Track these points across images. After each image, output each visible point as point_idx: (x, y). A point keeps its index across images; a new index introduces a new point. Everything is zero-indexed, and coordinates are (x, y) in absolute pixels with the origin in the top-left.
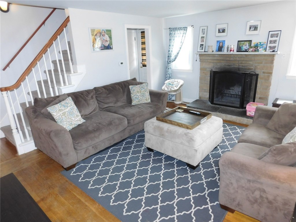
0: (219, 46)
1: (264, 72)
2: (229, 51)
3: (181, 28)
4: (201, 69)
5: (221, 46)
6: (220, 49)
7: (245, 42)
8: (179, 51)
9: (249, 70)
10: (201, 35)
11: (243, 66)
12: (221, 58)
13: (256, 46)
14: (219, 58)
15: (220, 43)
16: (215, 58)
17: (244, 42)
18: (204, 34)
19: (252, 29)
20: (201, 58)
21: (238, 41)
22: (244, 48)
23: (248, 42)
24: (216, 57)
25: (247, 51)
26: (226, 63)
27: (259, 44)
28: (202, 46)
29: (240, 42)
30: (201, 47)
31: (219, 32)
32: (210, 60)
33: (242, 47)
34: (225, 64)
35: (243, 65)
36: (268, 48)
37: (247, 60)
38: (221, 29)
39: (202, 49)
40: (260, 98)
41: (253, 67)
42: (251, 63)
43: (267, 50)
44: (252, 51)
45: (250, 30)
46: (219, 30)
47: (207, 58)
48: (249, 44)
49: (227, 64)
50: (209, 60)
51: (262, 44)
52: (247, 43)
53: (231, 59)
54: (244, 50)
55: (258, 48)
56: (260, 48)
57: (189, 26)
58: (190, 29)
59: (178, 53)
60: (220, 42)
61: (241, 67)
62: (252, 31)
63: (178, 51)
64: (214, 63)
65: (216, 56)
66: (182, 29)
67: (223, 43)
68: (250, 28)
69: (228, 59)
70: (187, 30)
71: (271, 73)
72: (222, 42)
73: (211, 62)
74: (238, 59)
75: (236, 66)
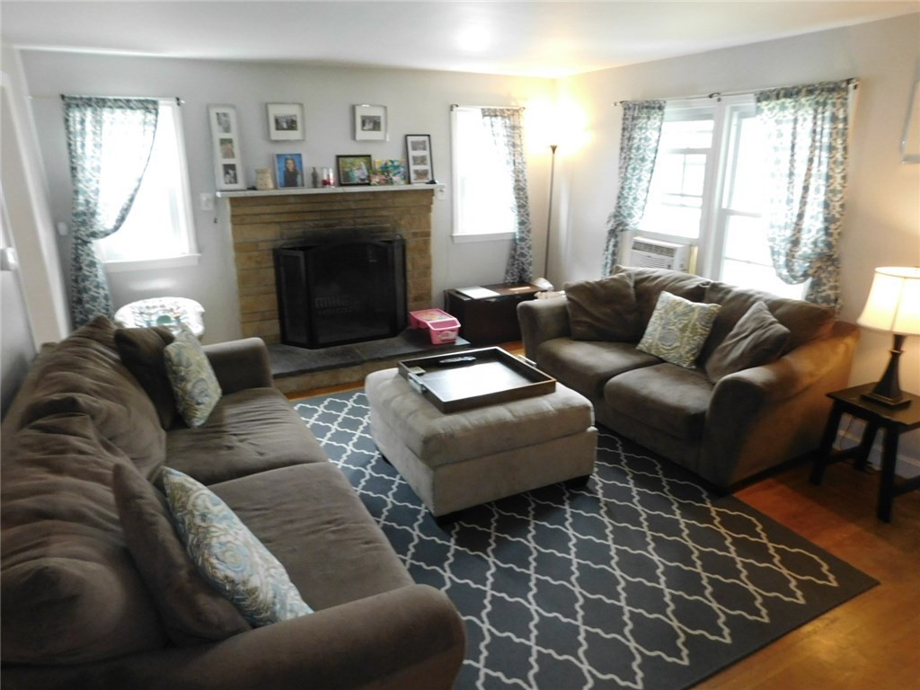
0: (284, 169)
1: (415, 234)
2: (320, 185)
3: (128, 101)
4: (239, 247)
5: (291, 168)
6: (291, 179)
7: (357, 160)
8: (136, 190)
9: (381, 232)
10: (219, 134)
11: (365, 224)
12: (307, 207)
13: (385, 169)
14: (299, 208)
15: (286, 163)
16: (287, 208)
17: (352, 159)
18: (227, 130)
19: (367, 127)
20: (239, 211)
21: (338, 157)
22: (356, 175)
23: (362, 159)
24: (290, 204)
25: (369, 184)
26: (321, 220)
27: (390, 164)
28: (231, 172)
29: (343, 159)
30: (227, 173)
31: (279, 127)
32: (269, 214)
33: (350, 173)
34: (316, 222)
35: (366, 220)
36: (413, 176)
37: (376, 208)
38: (283, 118)
39: (236, 182)
40: (416, 299)
41: (388, 225)
42: (385, 213)
43: (412, 180)
44: (380, 183)
45: (365, 128)
46: (277, 121)
47: (258, 210)
48: (366, 163)
49: (322, 223)
50: (264, 214)
51: (396, 164)
52: (362, 163)
53: (335, 208)
54: (357, 181)
55: (391, 175)
56: (394, 175)
57: (165, 96)
58: (167, 110)
59: (131, 200)
60: (286, 159)
61: (361, 227)
62: (370, 130)
63: (132, 192)
64: (279, 223)
65: (292, 200)
66: (131, 105)
67: (297, 161)
68: (364, 123)
69: (325, 207)
70: (160, 111)
71: (428, 234)
72: (292, 159)
73: (270, 223)
74: (353, 206)
75: (348, 225)
